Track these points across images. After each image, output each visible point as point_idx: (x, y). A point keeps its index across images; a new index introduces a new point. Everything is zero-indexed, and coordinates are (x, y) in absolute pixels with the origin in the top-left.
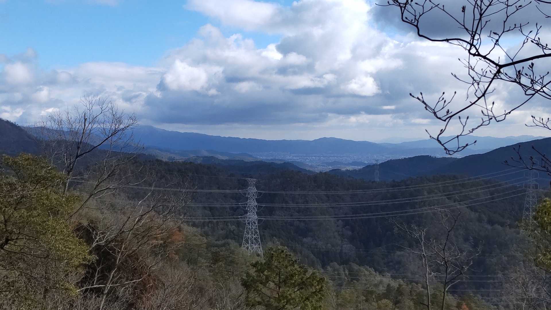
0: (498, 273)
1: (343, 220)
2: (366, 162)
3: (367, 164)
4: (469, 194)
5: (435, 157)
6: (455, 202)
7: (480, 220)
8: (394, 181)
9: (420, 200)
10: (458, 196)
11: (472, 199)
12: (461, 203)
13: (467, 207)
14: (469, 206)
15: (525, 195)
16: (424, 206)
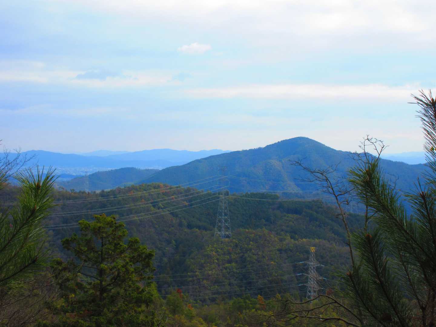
0: (196, 271)
1: (54, 230)
2: (74, 174)
3: (75, 176)
4: (171, 202)
5: (139, 169)
6: (159, 209)
7: (180, 225)
8: (103, 191)
9: (128, 208)
10: (161, 203)
11: (175, 206)
12: (164, 210)
13: (170, 214)
14: (171, 213)
15: (218, 201)
16: (131, 213)
